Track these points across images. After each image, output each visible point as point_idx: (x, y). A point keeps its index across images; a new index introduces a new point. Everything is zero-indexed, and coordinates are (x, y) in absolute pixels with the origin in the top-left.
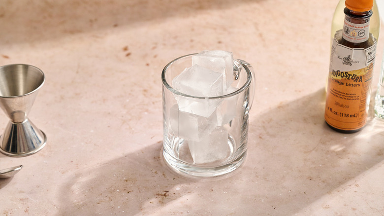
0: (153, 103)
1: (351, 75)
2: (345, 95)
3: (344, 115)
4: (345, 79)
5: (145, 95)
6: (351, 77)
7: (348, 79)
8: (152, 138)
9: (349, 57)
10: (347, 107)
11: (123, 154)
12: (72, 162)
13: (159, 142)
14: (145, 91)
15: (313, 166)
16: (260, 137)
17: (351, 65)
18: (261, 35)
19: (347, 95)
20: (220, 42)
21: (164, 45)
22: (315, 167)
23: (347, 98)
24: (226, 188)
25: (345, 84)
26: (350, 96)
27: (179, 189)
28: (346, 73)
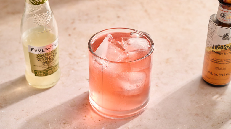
0: (77, 63)
1: (228, 47)
2: (224, 61)
3: (222, 75)
4: (224, 50)
5: (70, 57)
6: (228, 48)
7: (227, 50)
8: (79, 90)
9: (228, 34)
10: (224, 69)
11: (60, 103)
12: (23, 111)
13: (85, 93)
14: (70, 54)
15: (197, 106)
16: (157, 86)
17: (229, 40)
18: (146, 11)
19: (225, 61)
20: (118, 17)
21: (80, 20)
22: (199, 106)
23: (225, 63)
24: (139, 126)
25: (224, 54)
26: (227, 61)
27: (104, 128)
28: (225, 46)
